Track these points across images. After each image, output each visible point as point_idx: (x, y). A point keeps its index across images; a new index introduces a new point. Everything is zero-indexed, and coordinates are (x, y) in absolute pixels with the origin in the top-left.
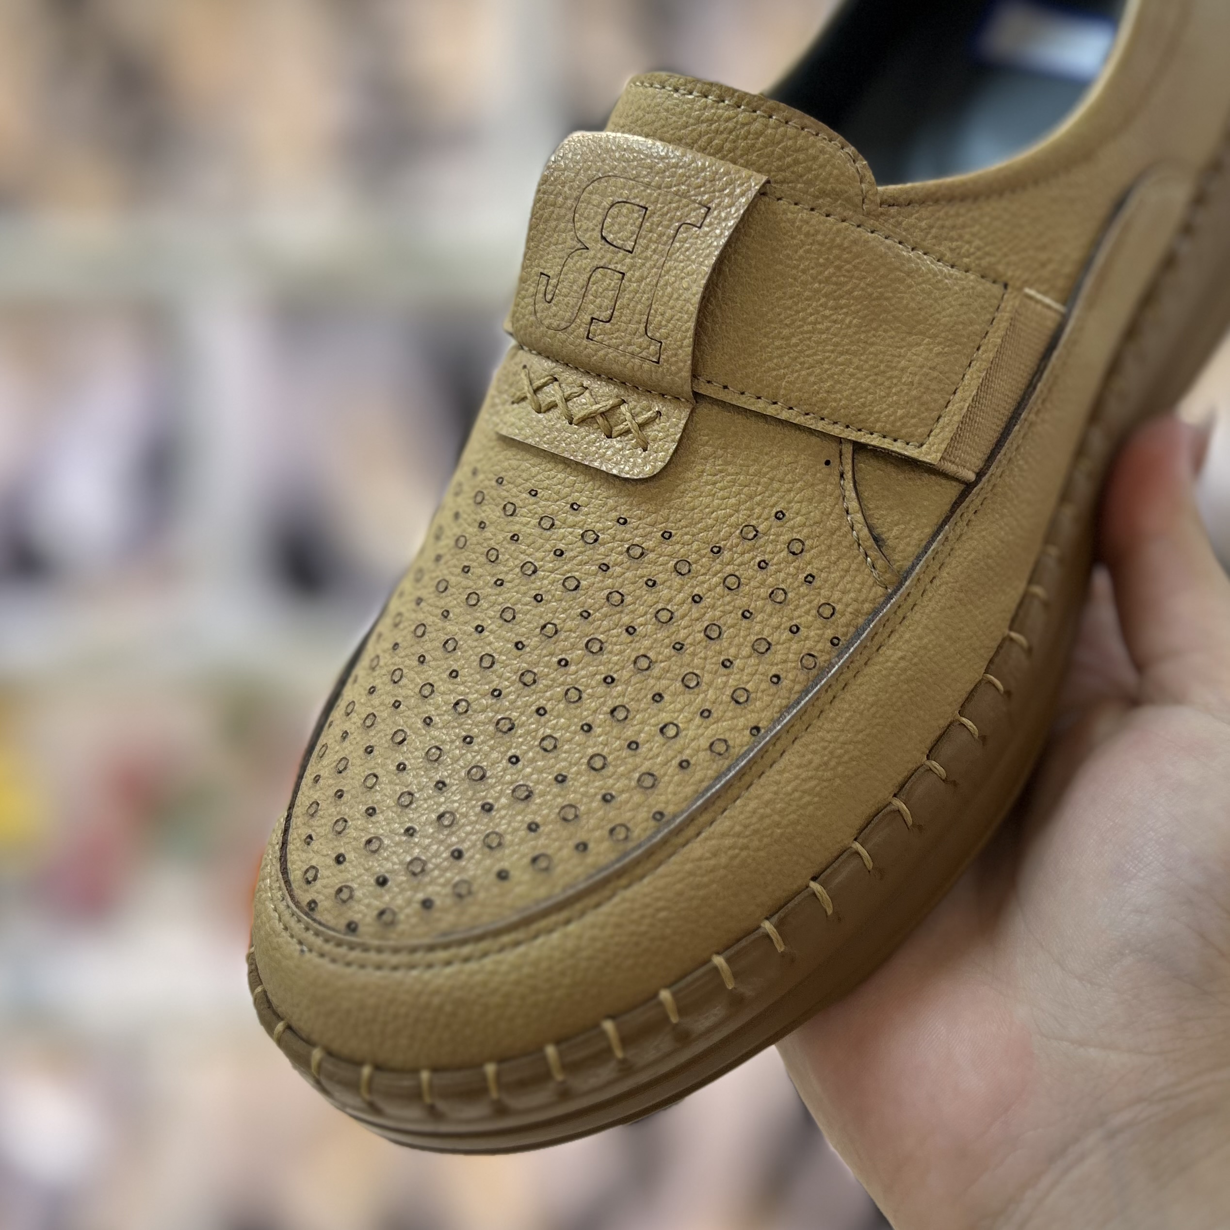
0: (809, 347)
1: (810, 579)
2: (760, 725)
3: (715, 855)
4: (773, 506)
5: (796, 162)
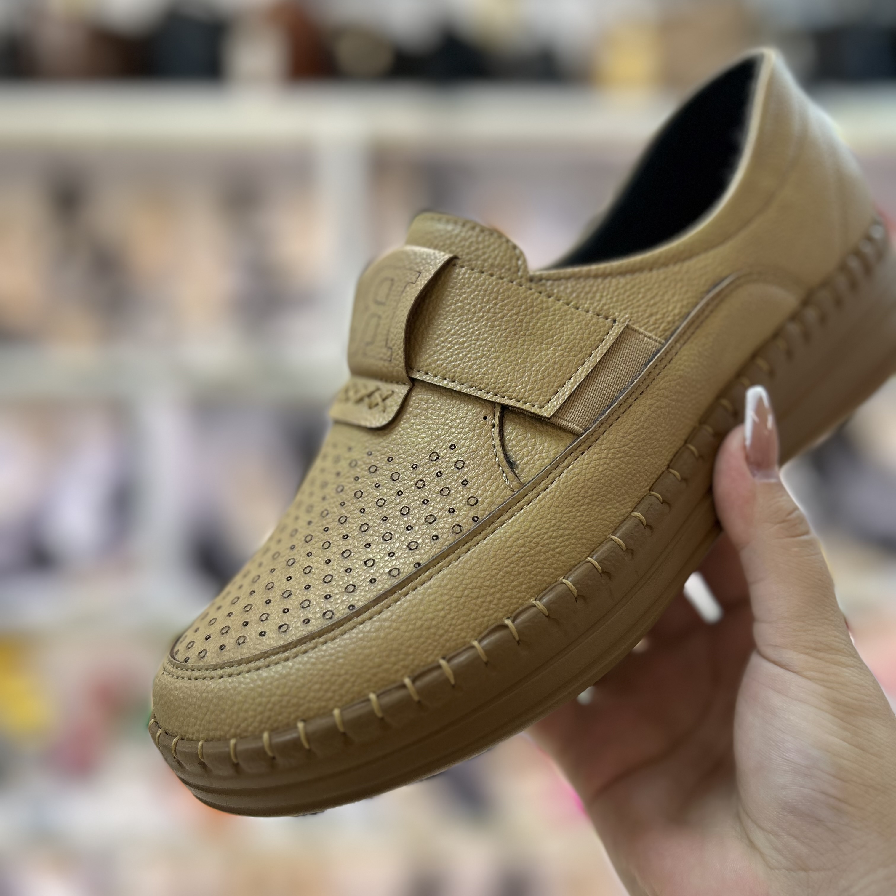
1: (465, 483)
2: (421, 562)
4: (449, 442)
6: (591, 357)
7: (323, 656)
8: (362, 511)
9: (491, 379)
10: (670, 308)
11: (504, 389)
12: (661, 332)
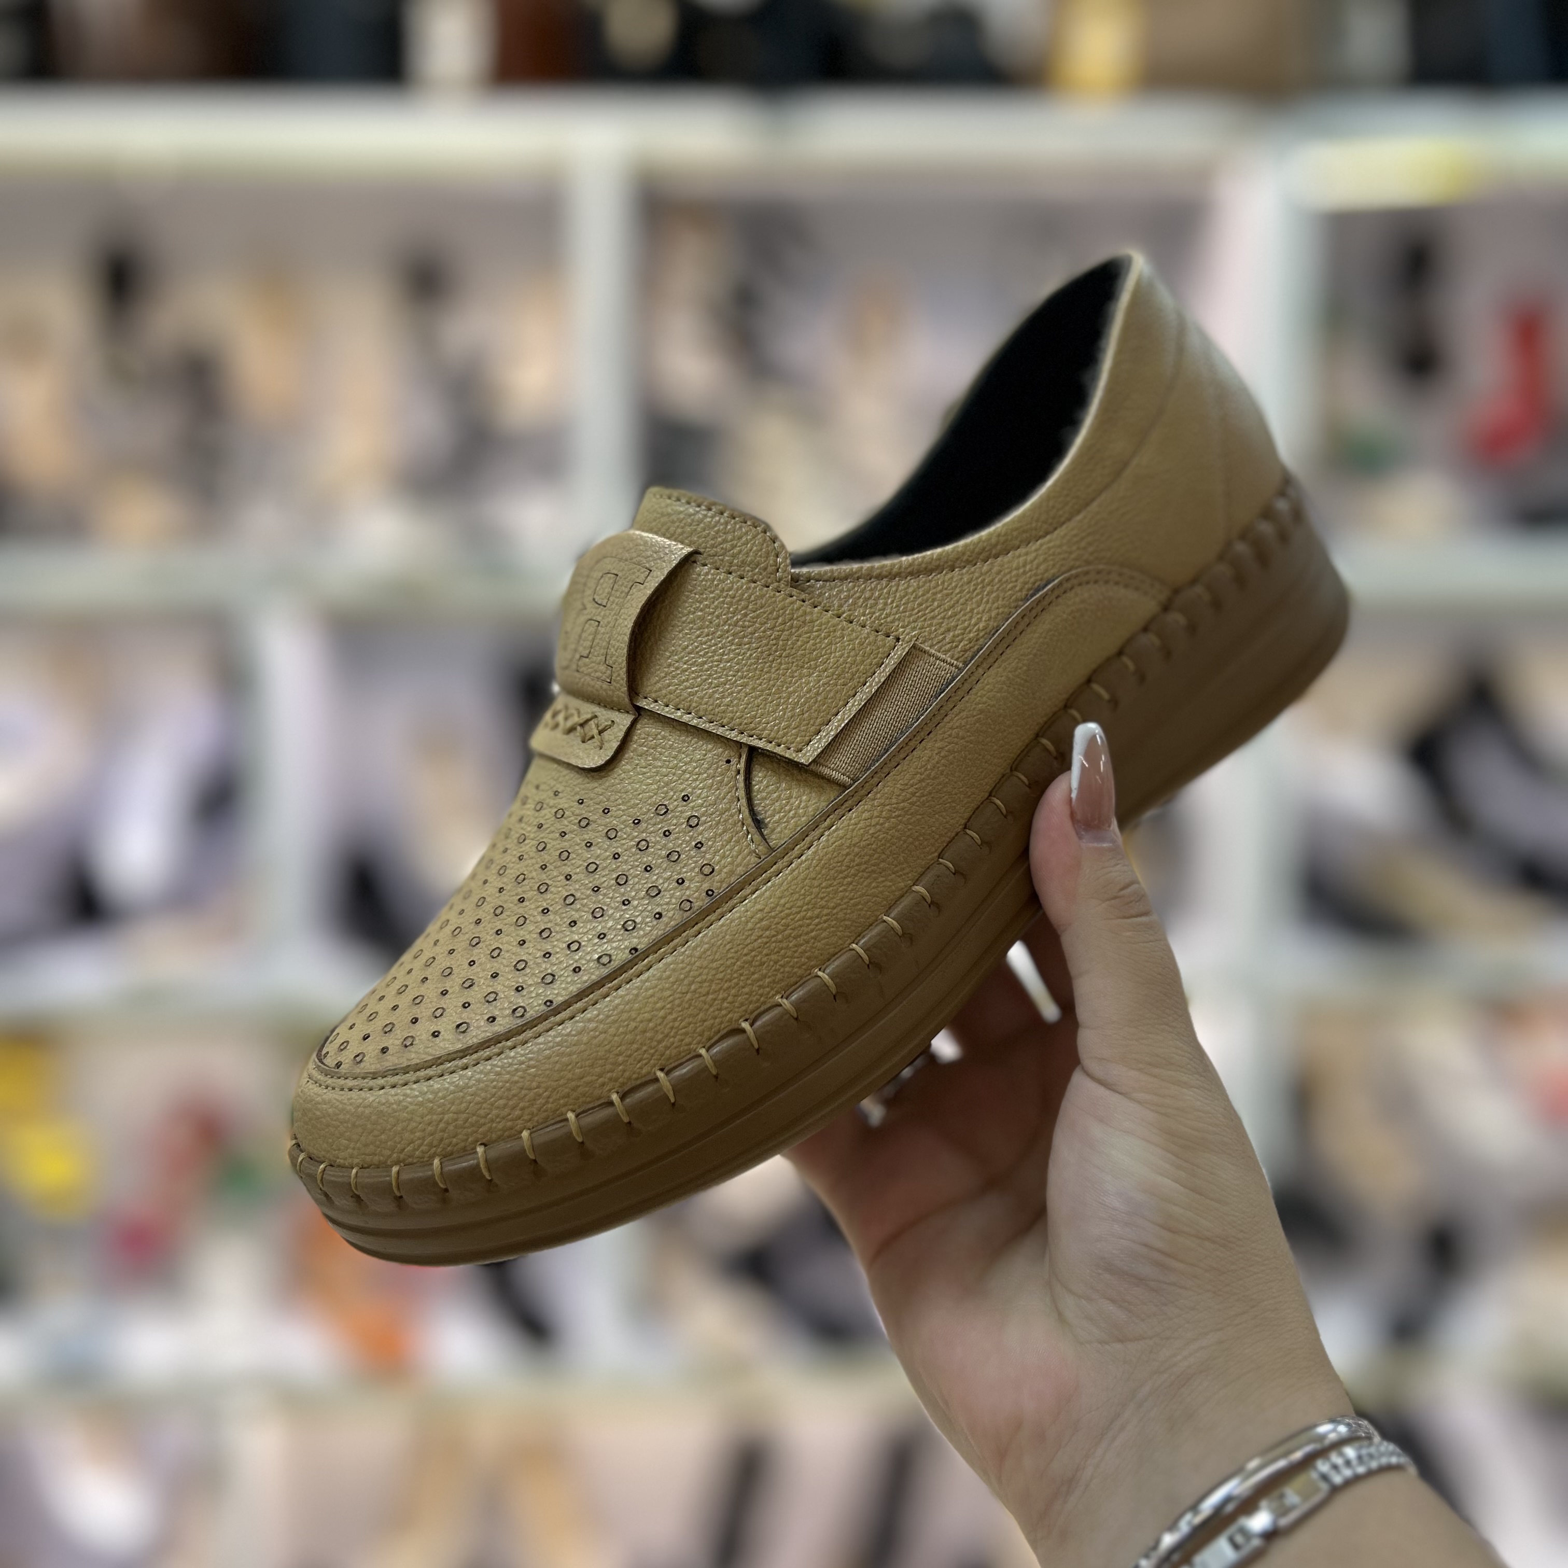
0: (716, 672)
1: (699, 846)
2: (639, 947)
3: (579, 1033)
4: (682, 791)
5: (725, 541)
6: (865, 687)
7: (511, 1065)
8: (568, 877)
9: (737, 712)
10: (973, 621)
11: (752, 725)
12: (959, 652)
